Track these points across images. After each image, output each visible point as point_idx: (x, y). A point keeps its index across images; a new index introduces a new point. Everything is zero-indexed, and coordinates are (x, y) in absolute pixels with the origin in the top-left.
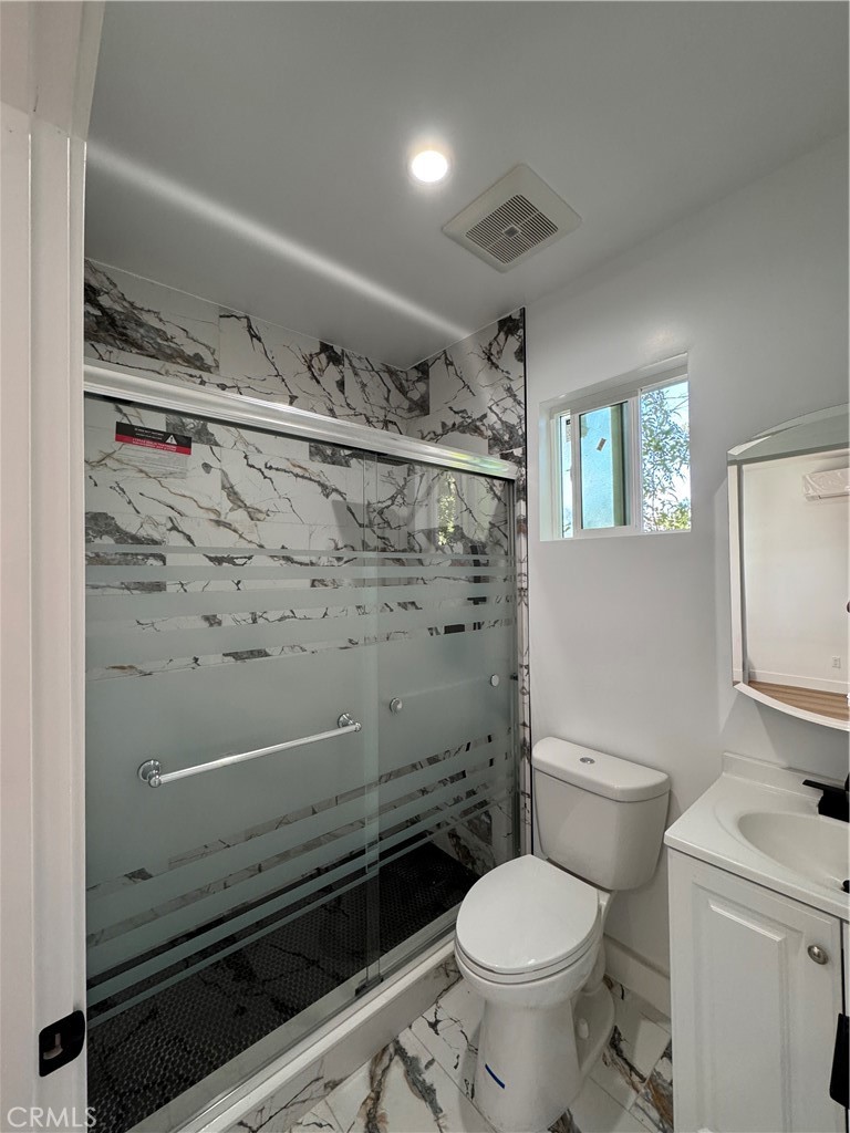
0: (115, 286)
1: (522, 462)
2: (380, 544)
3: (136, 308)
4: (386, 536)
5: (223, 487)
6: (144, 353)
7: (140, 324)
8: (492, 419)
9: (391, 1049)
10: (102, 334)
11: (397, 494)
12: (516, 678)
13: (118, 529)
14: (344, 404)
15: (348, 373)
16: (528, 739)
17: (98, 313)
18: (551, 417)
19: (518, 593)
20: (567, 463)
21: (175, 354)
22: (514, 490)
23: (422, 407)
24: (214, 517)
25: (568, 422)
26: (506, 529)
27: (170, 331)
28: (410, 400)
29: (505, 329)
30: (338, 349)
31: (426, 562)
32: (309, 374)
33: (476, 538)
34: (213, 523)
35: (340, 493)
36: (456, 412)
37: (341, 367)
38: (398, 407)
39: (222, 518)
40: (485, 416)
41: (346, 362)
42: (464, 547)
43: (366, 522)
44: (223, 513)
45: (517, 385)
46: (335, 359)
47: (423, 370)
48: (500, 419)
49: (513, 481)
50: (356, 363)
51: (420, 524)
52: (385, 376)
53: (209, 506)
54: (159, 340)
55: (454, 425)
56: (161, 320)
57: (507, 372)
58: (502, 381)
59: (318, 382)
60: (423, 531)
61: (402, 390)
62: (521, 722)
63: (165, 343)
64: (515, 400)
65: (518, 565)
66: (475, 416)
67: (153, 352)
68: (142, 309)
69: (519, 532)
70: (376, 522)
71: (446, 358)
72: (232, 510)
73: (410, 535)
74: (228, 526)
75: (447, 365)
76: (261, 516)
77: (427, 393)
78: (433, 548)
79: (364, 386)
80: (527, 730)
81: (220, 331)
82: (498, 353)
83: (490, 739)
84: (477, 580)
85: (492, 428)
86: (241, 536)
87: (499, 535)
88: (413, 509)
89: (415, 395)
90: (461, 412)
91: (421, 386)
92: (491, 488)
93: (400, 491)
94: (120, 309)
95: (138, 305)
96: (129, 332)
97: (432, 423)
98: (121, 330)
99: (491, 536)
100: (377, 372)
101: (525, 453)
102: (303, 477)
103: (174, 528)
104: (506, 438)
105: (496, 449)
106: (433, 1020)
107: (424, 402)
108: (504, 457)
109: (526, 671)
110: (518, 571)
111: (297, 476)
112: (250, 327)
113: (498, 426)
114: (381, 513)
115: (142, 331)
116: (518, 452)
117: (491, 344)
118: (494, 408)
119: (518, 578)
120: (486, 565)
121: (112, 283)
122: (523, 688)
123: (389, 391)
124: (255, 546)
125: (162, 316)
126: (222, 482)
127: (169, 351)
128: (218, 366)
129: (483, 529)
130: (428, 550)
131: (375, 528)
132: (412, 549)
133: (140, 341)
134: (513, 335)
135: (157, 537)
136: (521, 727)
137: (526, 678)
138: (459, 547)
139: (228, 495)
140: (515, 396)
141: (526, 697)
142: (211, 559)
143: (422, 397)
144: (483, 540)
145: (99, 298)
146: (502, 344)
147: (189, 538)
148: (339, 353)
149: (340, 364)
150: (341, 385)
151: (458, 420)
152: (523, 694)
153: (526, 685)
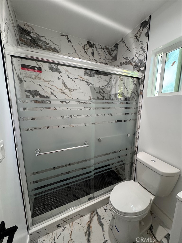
0: (34, 30)
1: (144, 72)
2: (102, 98)
3: (39, 36)
4: (104, 96)
5: (63, 83)
6: (42, 48)
7: (41, 40)
8: (135, 59)
9: (95, 212)
10: (32, 44)
11: (107, 84)
12: (135, 135)
13: (40, 94)
14: (93, 59)
15: (95, 50)
16: (137, 151)
17: (31, 38)
18: (156, 56)
19: (138, 112)
20: (160, 71)
21: (50, 48)
22: (140, 81)
23: (115, 58)
24: (61, 91)
25: (162, 57)
26: (136, 93)
27: (48, 42)
28: (112, 56)
29: (143, 26)
30: (92, 43)
31: (114, 103)
32: (84, 51)
33: (127, 96)
34: (61, 93)
35: (92, 84)
36: (125, 58)
37: (93, 48)
38: (109, 59)
39: (63, 91)
40: (133, 58)
41: (94, 46)
42: (124, 99)
43: (98, 92)
44: (63, 90)
45: (145, 46)
46: (91, 46)
47: (116, 46)
48: (138, 59)
49: (140, 78)
50: (97, 46)
51: (113, 92)
52: (105, 50)
53: (60, 88)
54: (46, 45)
55: (124, 62)
56: (46, 39)
57: (142, 42)
58: (140, 45)
59: (86, 53)
60: (113, 94)
61: (110, 54)
62: (135, 146)
63: (47, 45)
64: (143, 51)
65: (139, 104)
66: (130, 59)
67: (44, 48)
68: (41, 36)
69: (140, 94)
70: (101, 92)
71: (123, 41)
72: (65, 89)
73: (110, 95)
74: (64, 93)
75: (123, 43)
76: (72, 91)
77: (117, 54)
78: (116, 99)
79: (99, 53)
80: (137, 148)
81: (60, 40)
82: (139, 35)
83: (126, 149)
84: (126, 108)
85: (135, 62)
86: (67, 96)
87: (134, 95)
88: (111, 88)
89: (113, 55)
90: (126, 58)
91: (115, 52)
92: (133, 81)
93: (108, 84)
94: (36, 37)
95: (40, 35)
96: (38, 43)
97: (118, 63)
98: (36, 43)
99: (132, 95)
100: (103, 49)
101: (145, 69)
102: (82, 80)
103: (52, 94)
104: (139, 65)
105: (136, 69)
106: (105, 208)
107: (116, 56)
108: (138, 71)
109: (138, 133)
110: (139, 106)
111: (81, 80)
112: (68, 38)
113: (137, 61)
114: (103, 89)
115: (41, 42)
116: (142, 69)
117: (137, 33)
118: (136, 55)
119: (138, 108)
120: (130, 104)
121: (33, 29)
122: (137, 138)
123: (106, 54)
124: (70, 98)
125: (46, 38)
126: (63, 82)
127: (48, 48)
128: (60, 51)
129: (129, 93)
130: (114, 99)
131: (101, 94)
132: (110, 99)
133: (41, 46)
134: (145, 27)
135: (48, 96)
136: (135, 147)
137: (138, 135)
138: (123, 99)
139: (64, 86)
140: (144, 49)
141: (137, 140)
142: (61, 101)
143: (115, 55)
144: (129, 96)
145: (31, 34)
146: (141, 32)
147: (55, 96)
148: (92, 44)
149: (92, 47)
150: (93, 53)
151: (125, 60)
152: (137, 139)
153: (138, 137)
